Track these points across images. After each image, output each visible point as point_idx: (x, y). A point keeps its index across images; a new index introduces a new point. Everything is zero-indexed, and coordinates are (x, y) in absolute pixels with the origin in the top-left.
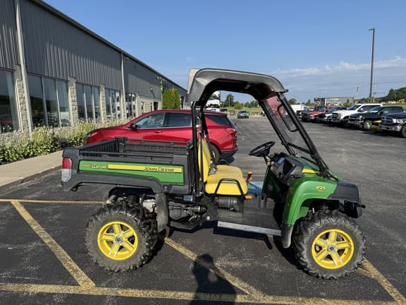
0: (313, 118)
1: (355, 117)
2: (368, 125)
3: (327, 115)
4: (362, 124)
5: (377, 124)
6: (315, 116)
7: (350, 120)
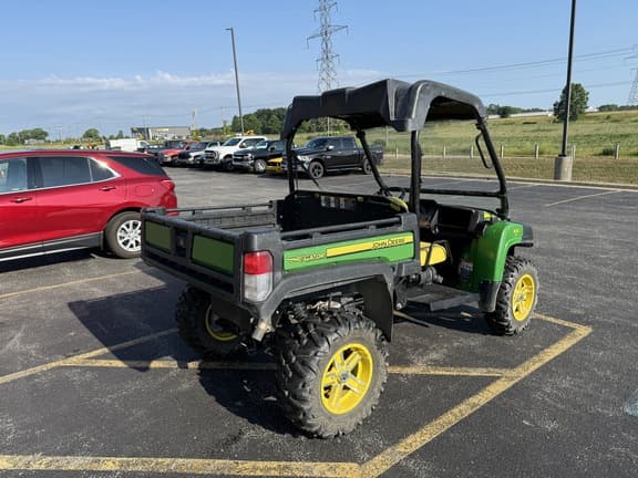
0: (169, 159)
1: (241, 156)
2: (261, 167)
3: (193, 154)
4: (253, 165)
5: (274, 164)
6: (172, 157)
7: (236, 160)
